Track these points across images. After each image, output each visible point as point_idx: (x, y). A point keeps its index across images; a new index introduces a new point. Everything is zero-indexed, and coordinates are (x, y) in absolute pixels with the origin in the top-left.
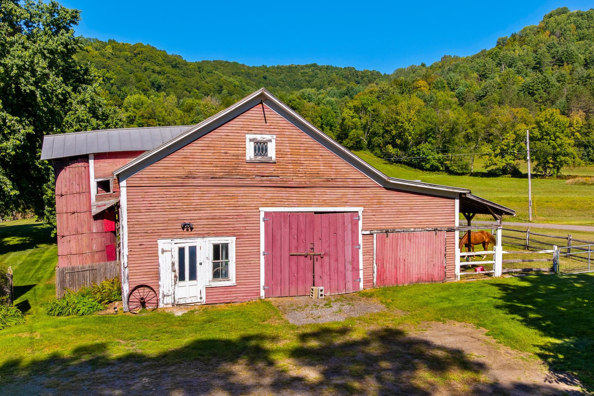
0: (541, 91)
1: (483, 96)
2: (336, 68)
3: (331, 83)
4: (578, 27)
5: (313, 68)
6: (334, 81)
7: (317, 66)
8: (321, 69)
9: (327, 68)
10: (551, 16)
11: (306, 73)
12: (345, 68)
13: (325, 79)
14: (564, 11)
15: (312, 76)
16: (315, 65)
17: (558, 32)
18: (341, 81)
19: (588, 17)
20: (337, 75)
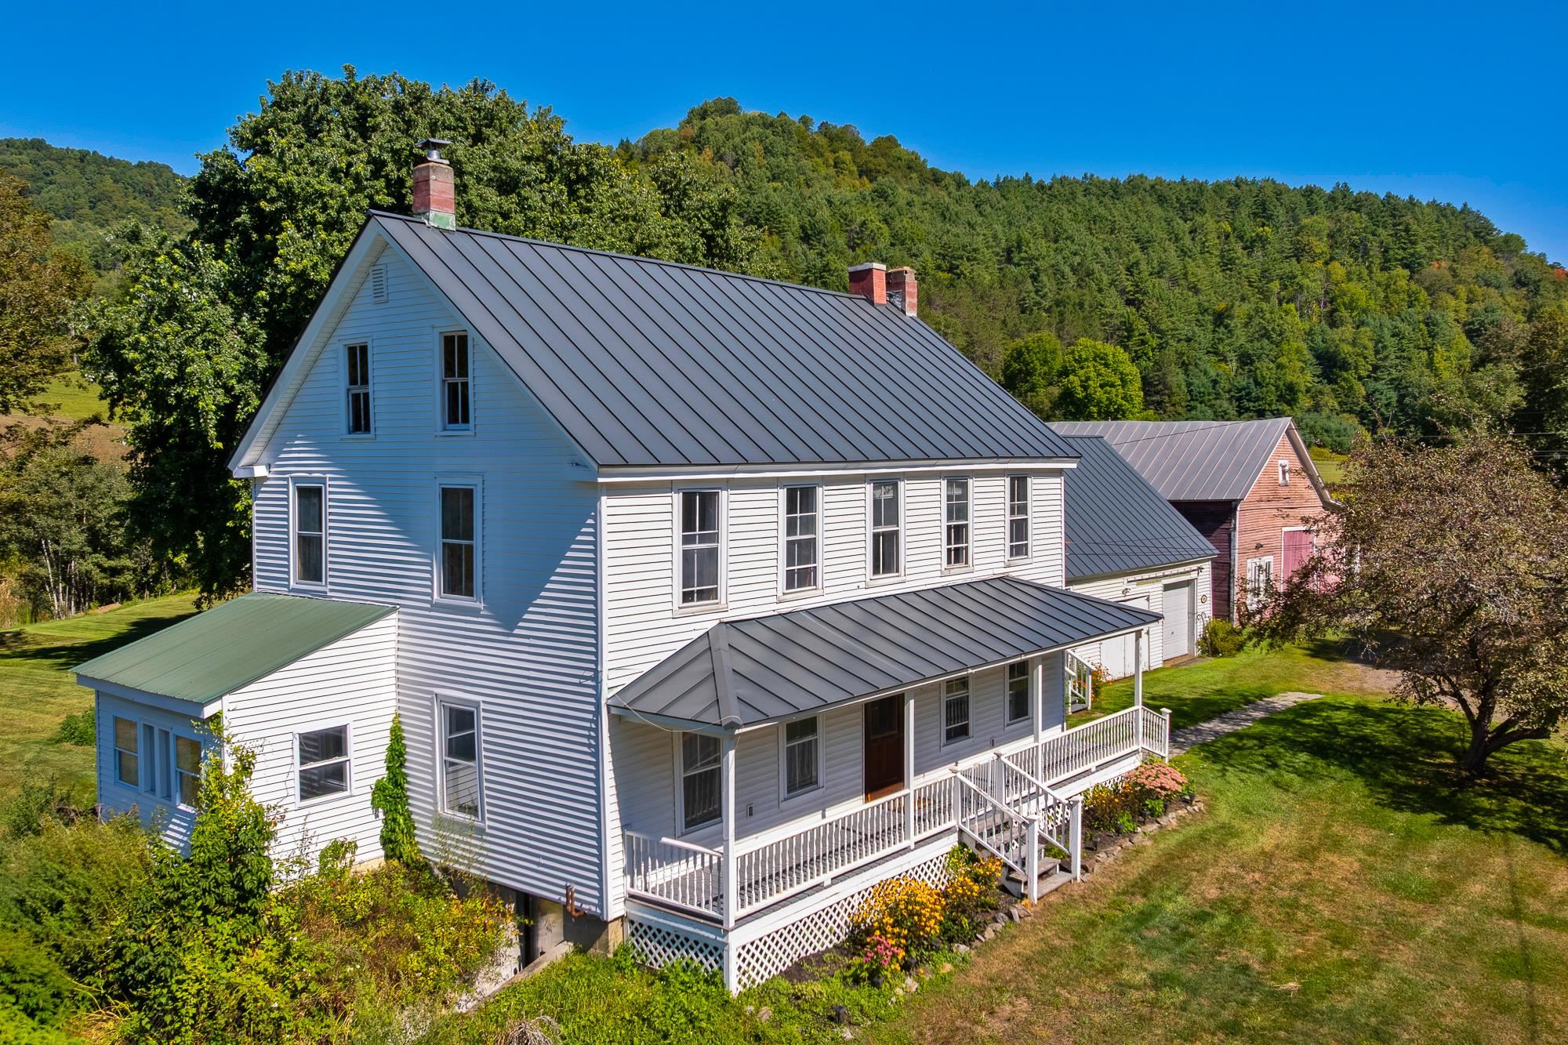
2: (111, 162)
3: (100, 206)
4: (768, 151)
5: (34, 152)
6: (110, 199)
7: (48, 147)
8: (62, 157)
9: (83, 156)
11: (14, 166)
12: (140, 165)
13: (80, 189)
14: (728, 108)
15: (33, 178)
16: (38, 145)
17: (730, 157)
18: (132, 202)
20: (116, 181)
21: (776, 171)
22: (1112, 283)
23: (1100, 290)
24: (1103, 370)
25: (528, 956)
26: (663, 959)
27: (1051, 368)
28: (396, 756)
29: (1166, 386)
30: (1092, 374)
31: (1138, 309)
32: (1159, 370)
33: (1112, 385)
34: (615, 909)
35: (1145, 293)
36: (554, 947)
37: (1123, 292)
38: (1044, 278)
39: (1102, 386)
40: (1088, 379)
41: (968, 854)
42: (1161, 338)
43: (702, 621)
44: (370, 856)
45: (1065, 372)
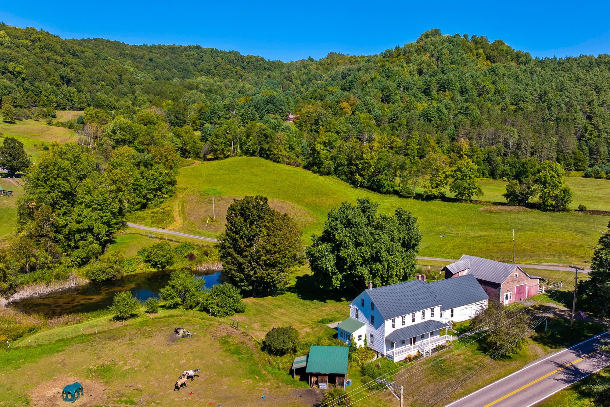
0: (436, 118)
1: (395, 120)
2: (220, 52)
3: (218, 68)
4: (451, 53)
5: (197, 50)
6: (220, 65)
7: (201, 48)
8: (205, 51)
9: (212, 50)
10: (427, 36)
11: (191, 55)
12: (230, 52)
13: (211, 63)
14: (436, 33)
15: (198, 59)
16: (198, 47)
17: (436, 55)
18: (227, 66)
19: (457, 44)
20: (222, 59)
21: (453, 60)
22: (581, 110)
23: (576, 112)
24: (551, 172)
25: (378, 357)
26: (389, 359)
27: (534, 170)
28: (366, 337)
29: (599, 152)
30: (547, 173)
31: (590, 120)
32: (597, 146)
33: (554, 177)
34: (385, 354)
35: (594, 113)
36: (380, 357)
37: (585, 113)
38: (553, 108)
39: (551, 177)
40: (546, 175)
41: (419, 352)
42: (599, 132)
43: (394, 329)
44: (363, 346)
45: (539, 171)
